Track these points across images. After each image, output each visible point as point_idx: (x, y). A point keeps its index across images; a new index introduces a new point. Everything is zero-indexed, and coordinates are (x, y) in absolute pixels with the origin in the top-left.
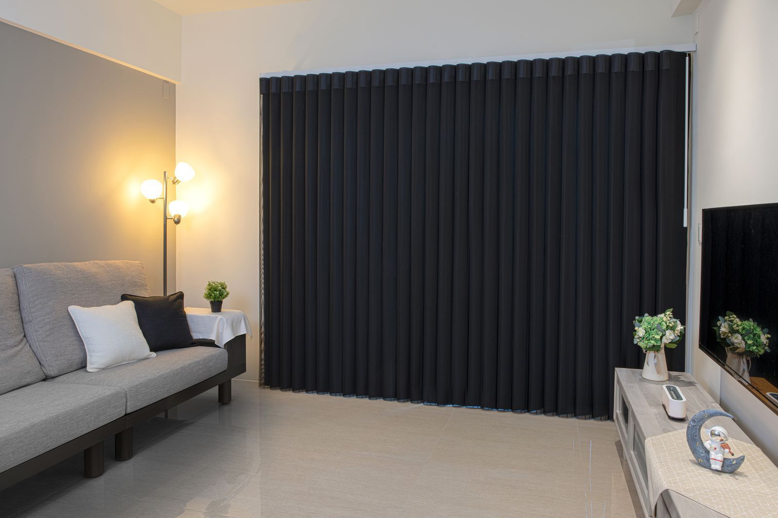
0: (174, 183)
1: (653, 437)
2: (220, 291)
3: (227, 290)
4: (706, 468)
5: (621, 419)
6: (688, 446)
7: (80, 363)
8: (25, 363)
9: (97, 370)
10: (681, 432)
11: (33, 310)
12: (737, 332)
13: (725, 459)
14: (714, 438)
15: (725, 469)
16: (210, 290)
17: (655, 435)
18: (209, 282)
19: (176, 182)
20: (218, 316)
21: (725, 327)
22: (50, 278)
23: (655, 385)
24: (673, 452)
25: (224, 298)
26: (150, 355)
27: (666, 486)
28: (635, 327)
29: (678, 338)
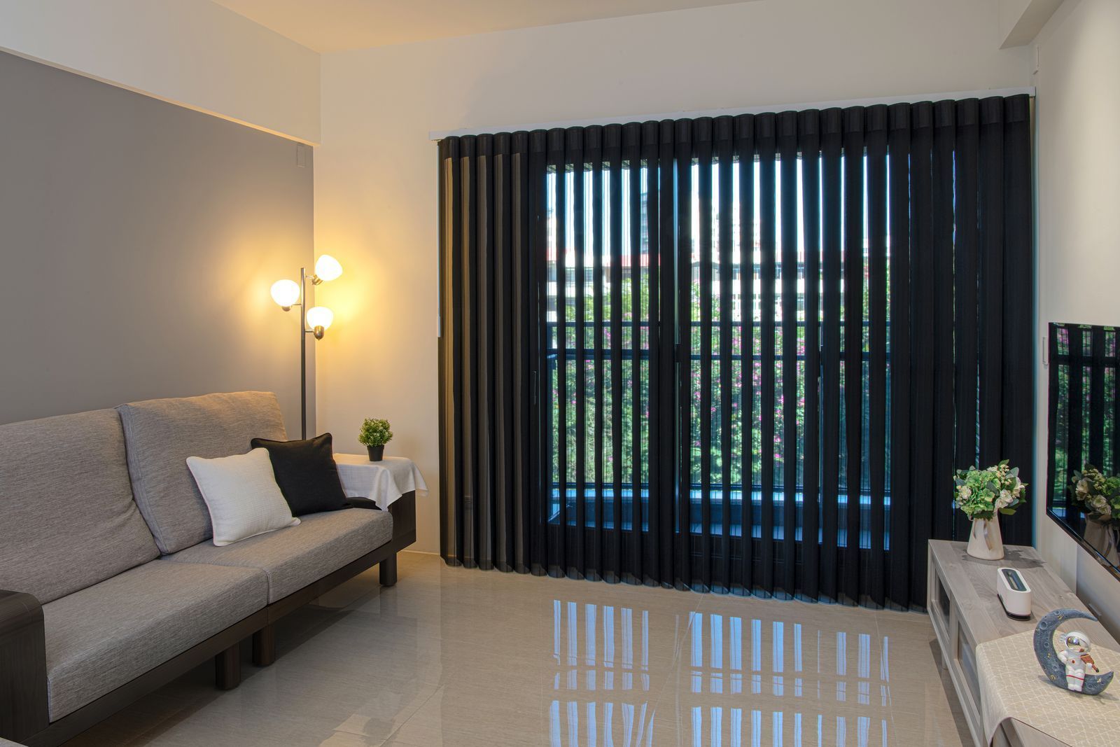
0: (314, 283)
1: (988, 643)
2: (381, 432)
3: (390, 430)
4: (1061, 687)
5: (938, 610)
6: (1035, 656)
7: (202, 534)
8: (134, 535)
9: (226, 544)
10: (1025, 636)
11: (142, 464)
12: (1100, 492)
13: (1086, 676)
14: (1071, 648)
15: (1087, 690)
16: (368, 430)
17: (989, 640)
18: (366, 420)
19: (318, 281)
20: (379, 467)
21: (1082, 486)
22: (162, 420)
23: (986, 566)
24: (1016, 665)
25: (385, 442)
26: (293, 521)
27: (1007, 714)
28: (956, 485)
29: (1017, 501)
